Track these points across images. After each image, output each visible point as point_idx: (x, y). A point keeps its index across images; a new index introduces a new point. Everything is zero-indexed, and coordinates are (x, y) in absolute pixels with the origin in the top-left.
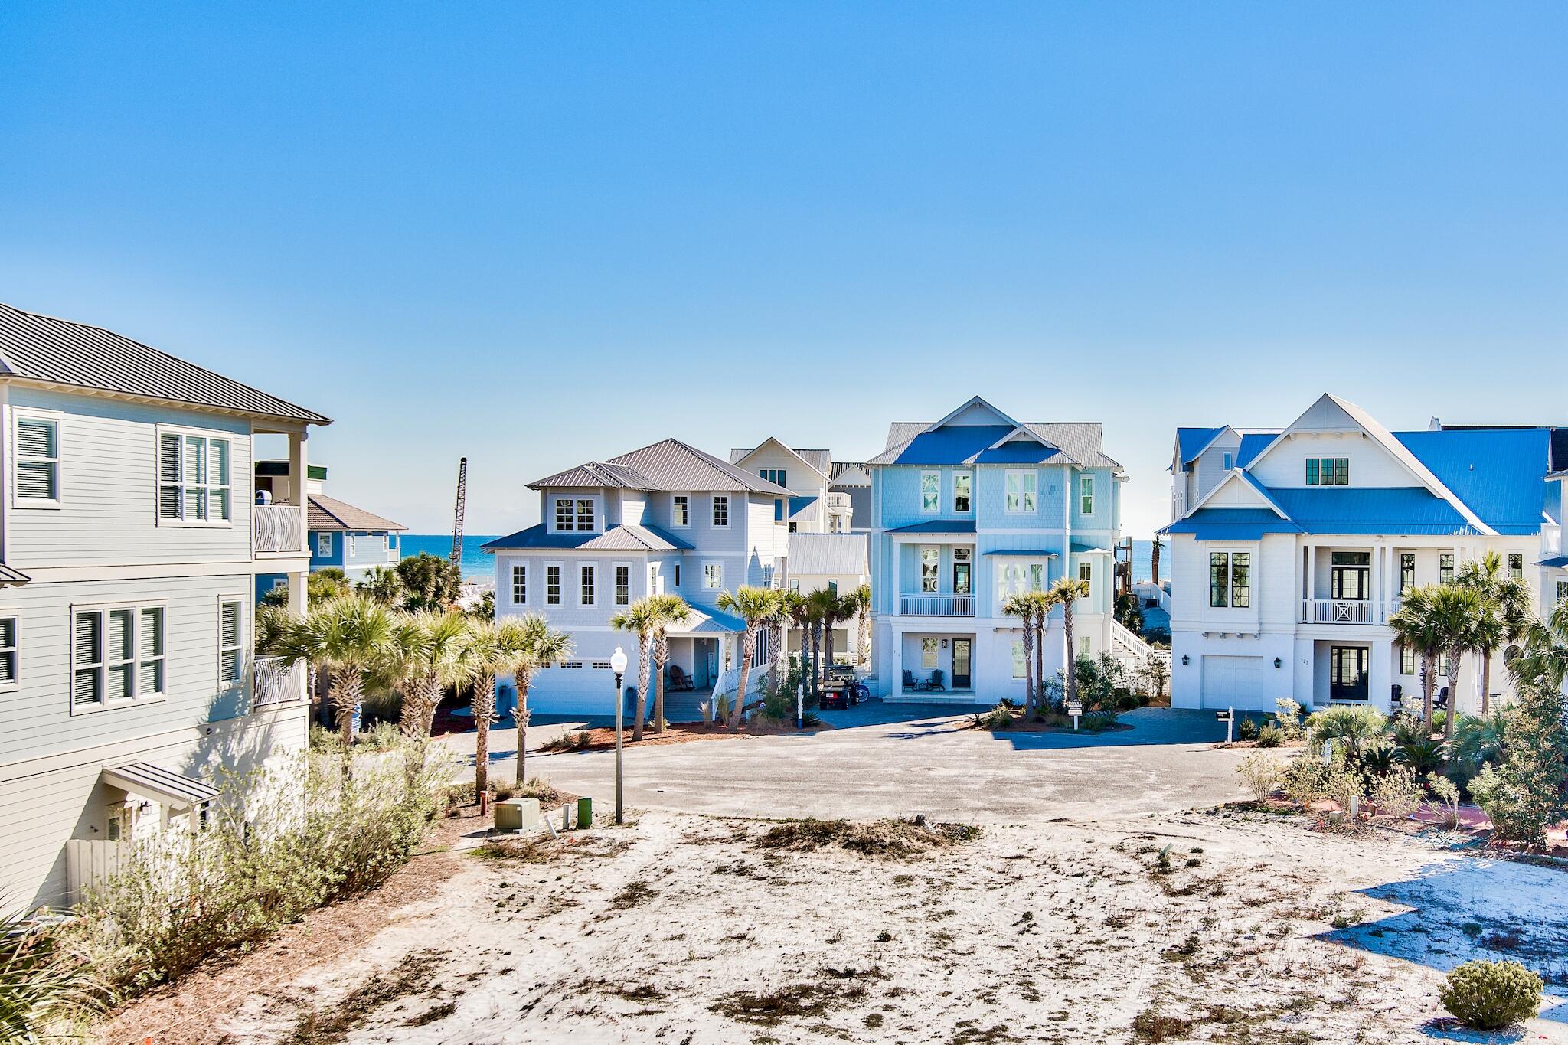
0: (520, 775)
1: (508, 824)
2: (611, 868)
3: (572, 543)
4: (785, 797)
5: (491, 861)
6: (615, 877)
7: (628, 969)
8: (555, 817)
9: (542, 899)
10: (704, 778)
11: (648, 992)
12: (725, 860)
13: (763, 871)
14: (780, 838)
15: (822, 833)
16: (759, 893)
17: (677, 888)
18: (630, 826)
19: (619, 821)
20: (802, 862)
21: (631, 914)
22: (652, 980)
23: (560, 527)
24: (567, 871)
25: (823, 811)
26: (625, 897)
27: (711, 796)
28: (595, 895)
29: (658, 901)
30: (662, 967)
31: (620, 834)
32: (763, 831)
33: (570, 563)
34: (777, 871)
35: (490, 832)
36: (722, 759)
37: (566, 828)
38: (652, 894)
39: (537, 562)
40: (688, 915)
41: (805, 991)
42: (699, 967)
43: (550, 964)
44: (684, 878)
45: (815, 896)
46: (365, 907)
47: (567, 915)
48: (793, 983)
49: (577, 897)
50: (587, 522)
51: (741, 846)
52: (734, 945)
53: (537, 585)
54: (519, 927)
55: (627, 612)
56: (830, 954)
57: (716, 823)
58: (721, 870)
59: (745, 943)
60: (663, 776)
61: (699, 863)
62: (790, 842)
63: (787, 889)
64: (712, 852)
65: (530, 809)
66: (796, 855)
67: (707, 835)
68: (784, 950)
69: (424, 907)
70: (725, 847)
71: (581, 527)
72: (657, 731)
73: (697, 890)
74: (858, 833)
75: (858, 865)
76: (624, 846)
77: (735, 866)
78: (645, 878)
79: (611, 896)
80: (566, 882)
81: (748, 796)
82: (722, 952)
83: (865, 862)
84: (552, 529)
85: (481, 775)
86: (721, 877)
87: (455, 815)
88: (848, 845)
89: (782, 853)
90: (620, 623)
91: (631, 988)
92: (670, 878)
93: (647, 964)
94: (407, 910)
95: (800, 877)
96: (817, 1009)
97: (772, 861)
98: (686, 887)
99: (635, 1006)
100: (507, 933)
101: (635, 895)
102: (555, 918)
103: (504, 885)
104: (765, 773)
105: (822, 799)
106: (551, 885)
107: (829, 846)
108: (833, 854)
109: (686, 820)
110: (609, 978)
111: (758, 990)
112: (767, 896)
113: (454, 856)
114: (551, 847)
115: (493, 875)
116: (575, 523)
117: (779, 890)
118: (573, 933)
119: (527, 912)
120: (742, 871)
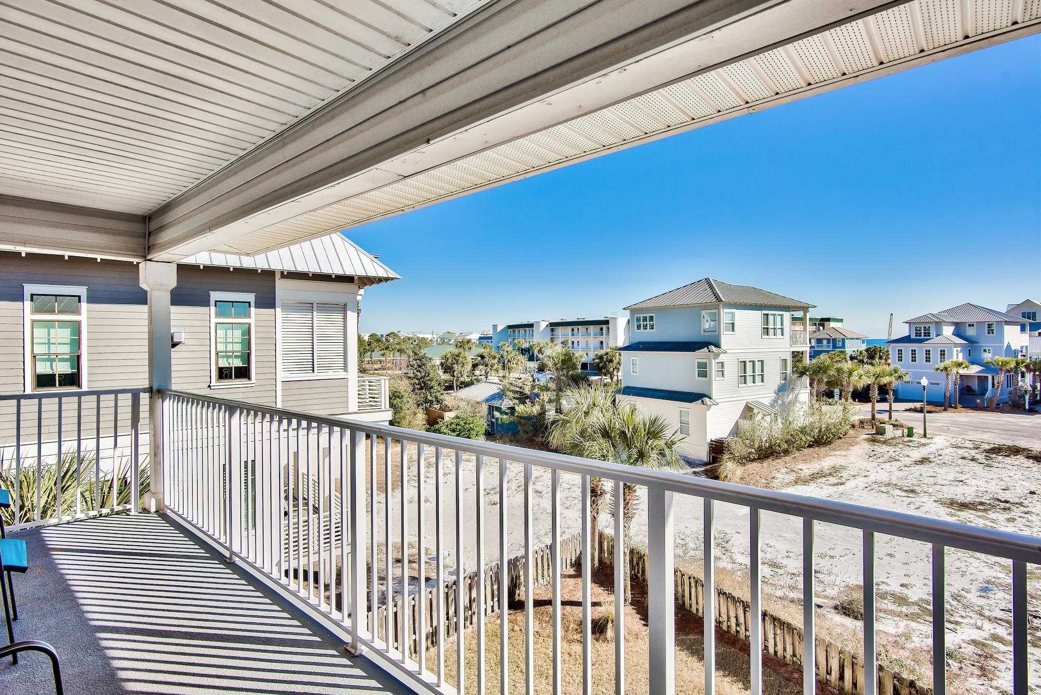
0: (890, 418)
1: (881, 432)
2: (917, 451)
3: (921, 341)
4: (1007, 437)
5: (871, 443)
6: (917, 454)
7: (908, 484)
8: (899, 433)
9: (886, 457)
10: (970, 426)
11: (912, 491)
12: (966, 455)
13: (984, 461)
14: (996, 450)
15: (1015, 451)
16: (978, 469)
17: (942, 461)
18: (929, 438)
19: (925, 436)
20: (1003, 460)
21: (921, 467)
22: (916, 488)
23: (916, 336)
24: (899, 450)
25: (1022, 443)
26: (919, 461)
27: (971, 433)
28: (907, 459)
29: (932, 465)
30: (922, 485)
31: (923, 441)
32: (987, 447)
33: (920, 349)
34: (990, 462)
35: (874, 434)
36: (982, 420)
37: (903, 436)
38: (930, 462)
39: (907, 348)
40: (942, 471)
41: (982, 504)
42: (938, 488)
43: (883, 476)
44: (946, 459)
45: (1004, 474)
46: (823, 450)
47: (894, 463)
48: (977, 500)
49: (900, 458)
50: (927, 334)
51: (976, 451)
52: (956, 483)
53: (907, 356)
54: (875, 464)
55: (941, 366)
56: (1000, 494)
57: (968, 442)
58: (963, 458)
59: (962, 483)
60: (952, 424)
61: (954, 454)
62: (1000, 452)
63: (992, 469)
64: (961, 452)
65: (889, 428)
66: (1001, 457)
67: (961, 445)
68: (979, 488)
69: (843, 453)
70: (968, 450)
71: (925, 336)
72: (956, 408)
73: (950, 463)
74: (1034, 453)
75: (1031, 465)
76: (924, 445)
77: (970, 458)
78: (930, 456)
79: (914, 460)
80: (897, 453)
81: (989, 435)
82: (950, 485)
83: (1036, 464)
84: (913, 336)
85: (873, 416)
86: (963, 460)
87: (863, 427)
88: (1028, 457)
89: (994, 456)
90: (937, 369)
91: (905, 488)
92: (940, 458)
93: (916, 482)
94: (837, 453)
95: (1000, 465)
96: (985, 510)
97: (987, 457)
98: (946, 462)
99: (904, 494)
100: (870, 465)
101: (924, 461)
102: (889, 464)
103: (873, 451)
104: (1001, 427)
105: (1026, 439)
106: (891, 453)
107: (1018, 457)
108: (1021, 459)
109: (954, 440)
110: (898, 484)
111: (961, 499)
112: (981, 470)
113: (858, 440)
114: (894, 442)
115: (870, 447)
116: (923, 334)
117: (988, 468)
118: (894, 469)
119: (879, 460)
120: (973, 460)
